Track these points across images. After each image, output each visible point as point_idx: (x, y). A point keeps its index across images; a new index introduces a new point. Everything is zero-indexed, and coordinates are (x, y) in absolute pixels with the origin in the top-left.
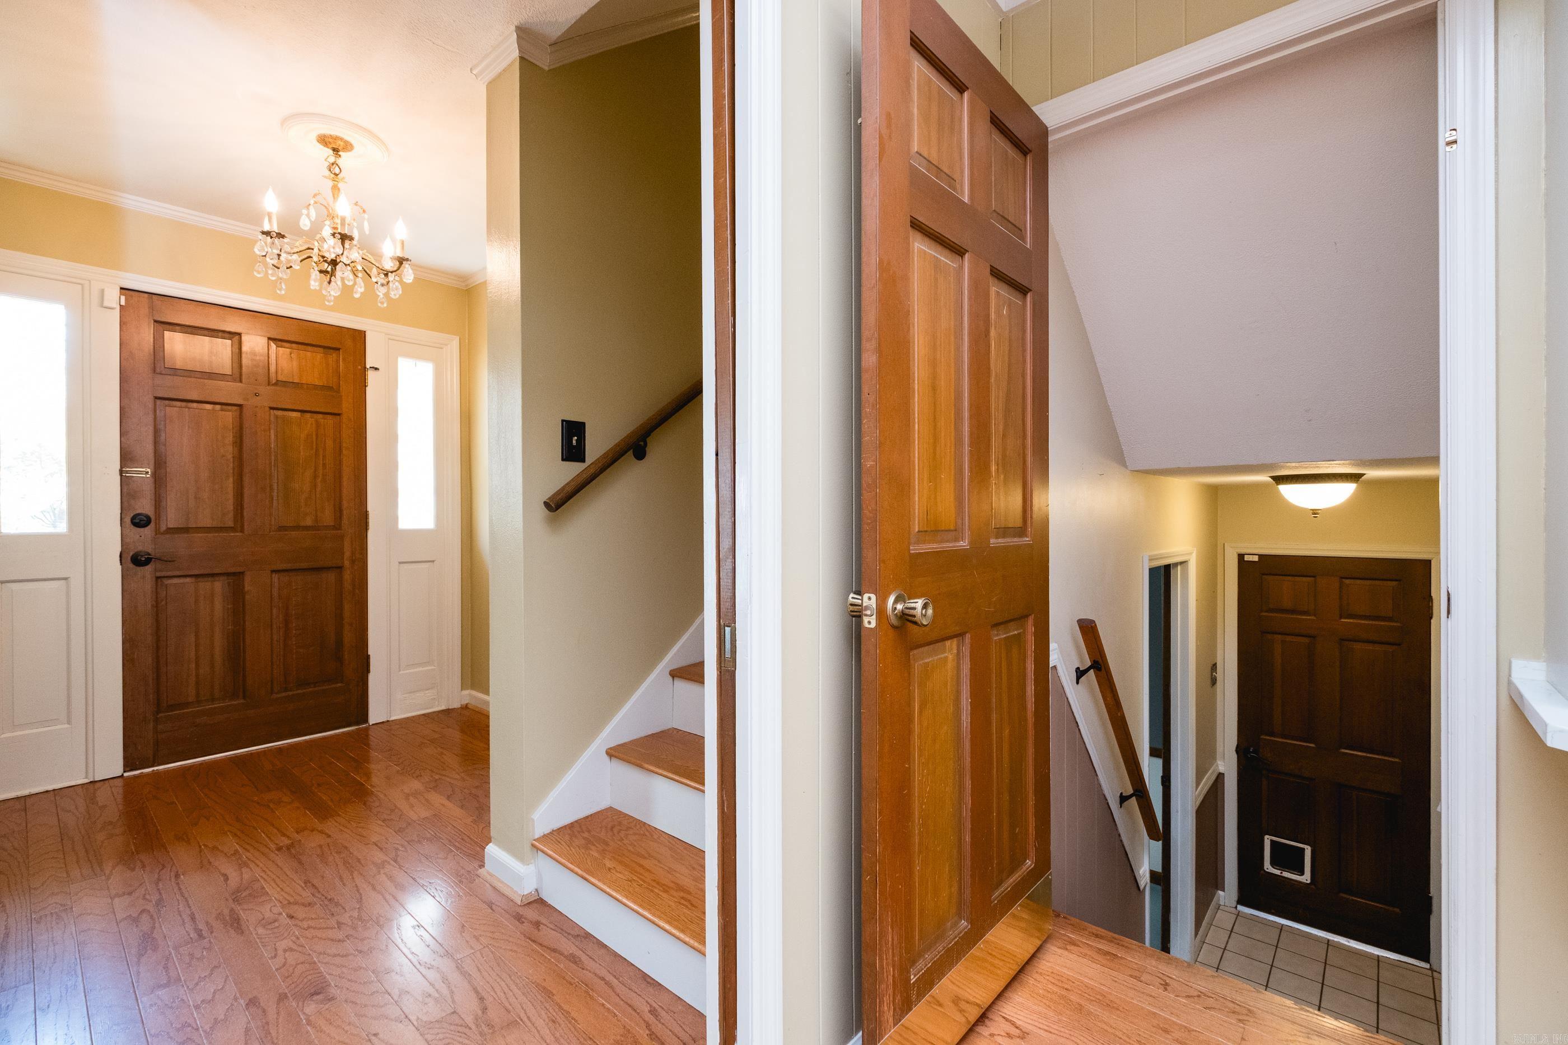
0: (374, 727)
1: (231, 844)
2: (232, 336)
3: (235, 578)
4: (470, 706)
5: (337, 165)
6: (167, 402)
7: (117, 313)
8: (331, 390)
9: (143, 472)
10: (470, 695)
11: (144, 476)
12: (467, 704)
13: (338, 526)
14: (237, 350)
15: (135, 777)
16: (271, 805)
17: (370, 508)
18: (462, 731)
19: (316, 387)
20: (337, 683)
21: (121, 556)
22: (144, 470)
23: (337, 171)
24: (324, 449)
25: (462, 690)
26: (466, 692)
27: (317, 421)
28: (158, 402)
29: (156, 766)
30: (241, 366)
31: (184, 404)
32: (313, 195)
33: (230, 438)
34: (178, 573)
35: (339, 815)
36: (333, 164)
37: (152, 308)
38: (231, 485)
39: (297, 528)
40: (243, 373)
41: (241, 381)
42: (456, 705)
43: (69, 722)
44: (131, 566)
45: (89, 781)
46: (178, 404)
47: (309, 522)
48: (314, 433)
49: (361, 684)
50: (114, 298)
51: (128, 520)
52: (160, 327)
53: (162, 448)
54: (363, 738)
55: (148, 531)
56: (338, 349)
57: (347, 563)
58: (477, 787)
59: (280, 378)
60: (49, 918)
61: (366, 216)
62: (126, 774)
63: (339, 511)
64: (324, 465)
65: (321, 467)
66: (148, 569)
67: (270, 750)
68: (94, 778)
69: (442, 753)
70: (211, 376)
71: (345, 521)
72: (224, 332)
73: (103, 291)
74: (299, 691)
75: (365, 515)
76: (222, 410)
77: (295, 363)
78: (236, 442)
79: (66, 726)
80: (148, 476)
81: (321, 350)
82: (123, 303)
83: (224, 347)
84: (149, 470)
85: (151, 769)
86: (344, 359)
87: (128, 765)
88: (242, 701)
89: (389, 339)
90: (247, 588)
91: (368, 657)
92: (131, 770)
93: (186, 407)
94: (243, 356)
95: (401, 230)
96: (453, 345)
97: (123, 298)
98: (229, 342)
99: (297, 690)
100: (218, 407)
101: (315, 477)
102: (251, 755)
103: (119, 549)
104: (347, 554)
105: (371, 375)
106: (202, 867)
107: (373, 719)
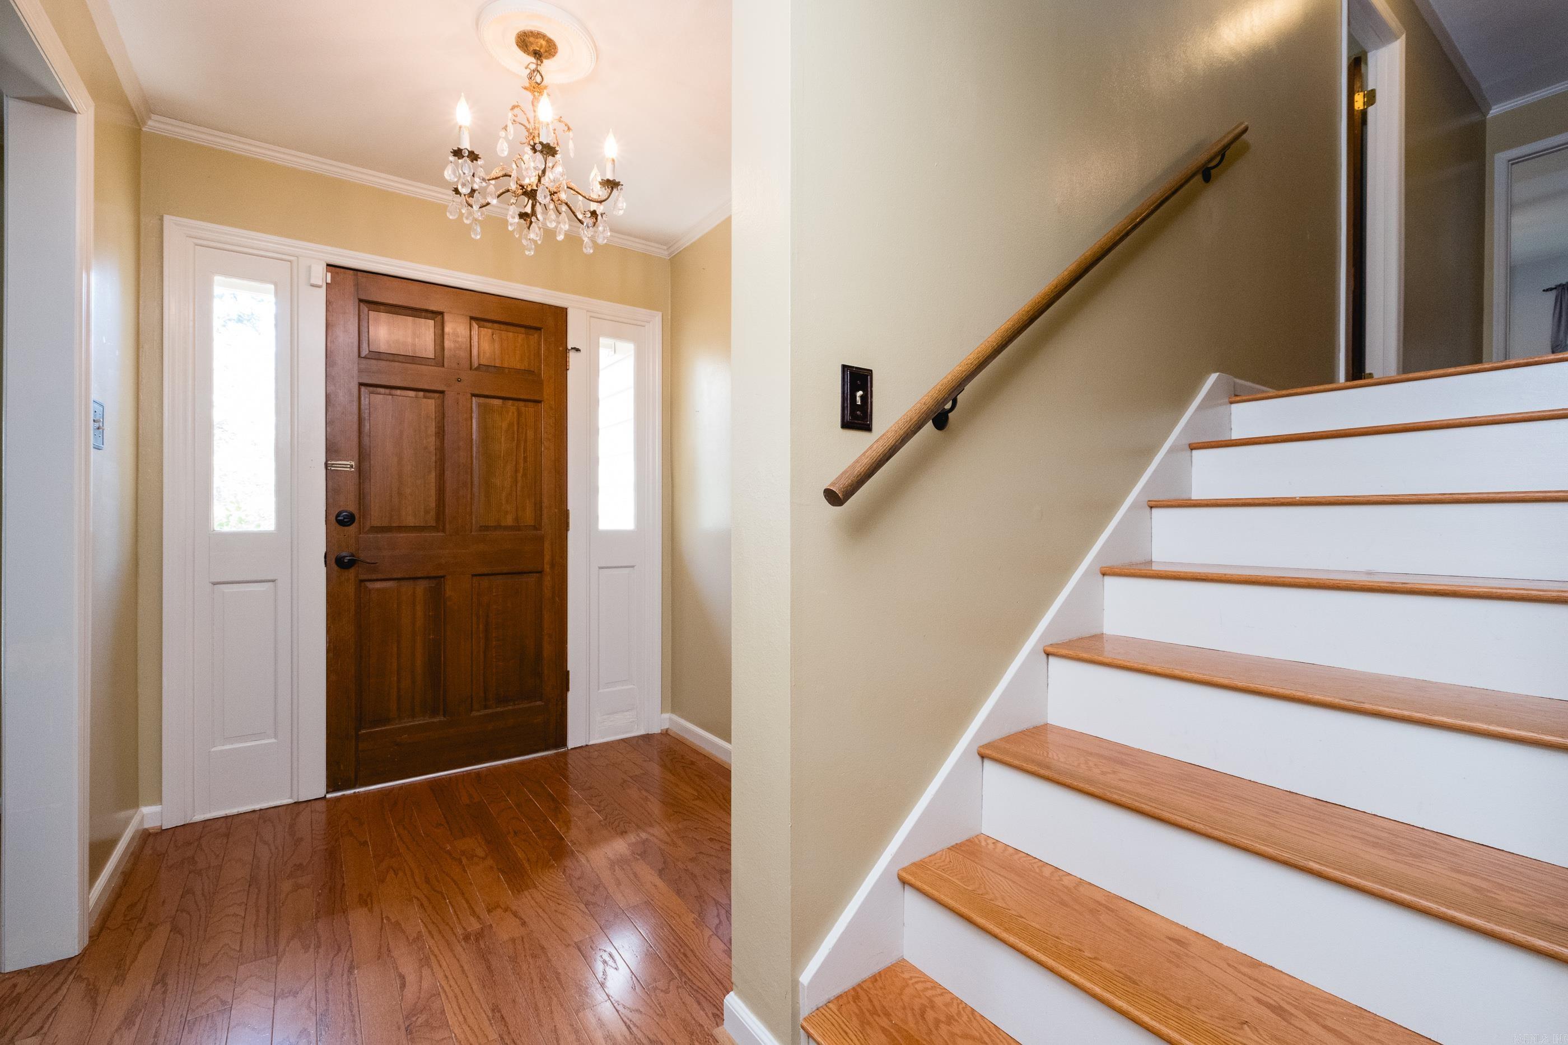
0: (572, 752)
1: (415, 922)
2: (434, 315)
3: (437, 580)
4: (669, 732)
5: (538, 71)
6: (371, 389)
7: (323, 292)
8: (530, 376)
9: (347, 465)
10: (670, 719)
11: (348, 469)
12: (667, 730)
13: (537, 527)
14: (440, 331)
15: (338, 799)
16: (464, 861)
17: (571, 506)
18: (664, 766)
19: (518, 371)
20: (536, 701)
21: (325, 557)
22: (348, 463)
23: (538, 79)
24: (526, 441)
25: (661, 713)
26: (667, 716)
27: (518, 410)
28: (363, 389)
29: (359, 788)
30: (443, 348)
31: (387, 391)
32: (511, 108)
33: (432, 429)
34: (380, 576)
35: (536, 887)
36: (534, 71)
37: (357, 285)
38: (433, 480)
39: (498, 527)
40: (446, 356)
41: (443, 366)
42: (656, 730)
43: (276, 736)
44: (336, 567)
45: (294, 802)
46: (382, 390)
47: (509, 521)
48: (515, 423)
49: (560, 703)
50: (320, 276)
51: (333, 518)
52: (364, 308)
53: (366, 440)
54: (560, 767)
55: (353, 529)
56: (539, 329)
57: (547, 568)
58: (692, 860)
59: (482, 363)
60: (204, 1021)
61: (571, 134)
62: (329, 796)
63: (538, 507)
64: (525, 458)
65: (521, 461)
66: (351, 573)
67: (469, 773)
68: (298, 798)
69: (646, 799)
70: (413, 360)
71: (545, 520)
72: (427, 311)
73: (310, 267)
74: (499, 709)
75: (565, 514)
76: (425, 397)
77: (497, 346)
78: (439, 433)
79: (273, 740)
80: (353, 470)
81: (523, 330)
82: (329, 281)
83: (426, 330)
84: (353, 463)
85: (352, 791)
86: (545, 340)
87: (332, 785)
88: (442, 718)
89: (591, 317)
90: (448, 593)
91: (568, 673)
92: (334, 791)
93: (390, 394)
94: (446, 337)
95: (611, 148)
96: (654, 324)
97: (329, 275)
98: (432, 322)
99: (496, 707)
100: (421, 394)
101: (516, 471)
102: (449, 779)
103: (324, 550)
104: (547, 558)
105: (572, 356)
106: (379, 958)
107: (571, 744)
